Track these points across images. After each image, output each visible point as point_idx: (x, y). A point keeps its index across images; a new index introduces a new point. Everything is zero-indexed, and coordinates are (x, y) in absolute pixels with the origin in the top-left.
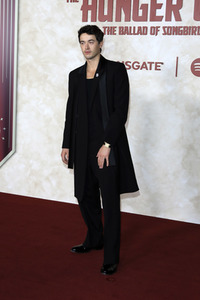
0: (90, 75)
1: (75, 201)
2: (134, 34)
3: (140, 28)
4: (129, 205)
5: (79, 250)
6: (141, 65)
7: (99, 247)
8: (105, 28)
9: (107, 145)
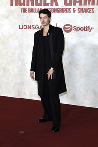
2: (36, 12)
3: (38, 9)
5: (41, 121)
6: (39, 27)
9: (52, 69)
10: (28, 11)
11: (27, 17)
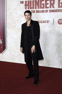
0: (28, 25)
1: (25, 63)
2: (41, 12)
3: (42, 10)
4: (41, 63)
5: (27, 78)
6: (43, 22)
7: (33, 77)
8: (32, 11)
10: (35, 12)
11: (35, 16)
